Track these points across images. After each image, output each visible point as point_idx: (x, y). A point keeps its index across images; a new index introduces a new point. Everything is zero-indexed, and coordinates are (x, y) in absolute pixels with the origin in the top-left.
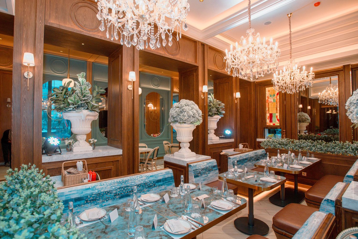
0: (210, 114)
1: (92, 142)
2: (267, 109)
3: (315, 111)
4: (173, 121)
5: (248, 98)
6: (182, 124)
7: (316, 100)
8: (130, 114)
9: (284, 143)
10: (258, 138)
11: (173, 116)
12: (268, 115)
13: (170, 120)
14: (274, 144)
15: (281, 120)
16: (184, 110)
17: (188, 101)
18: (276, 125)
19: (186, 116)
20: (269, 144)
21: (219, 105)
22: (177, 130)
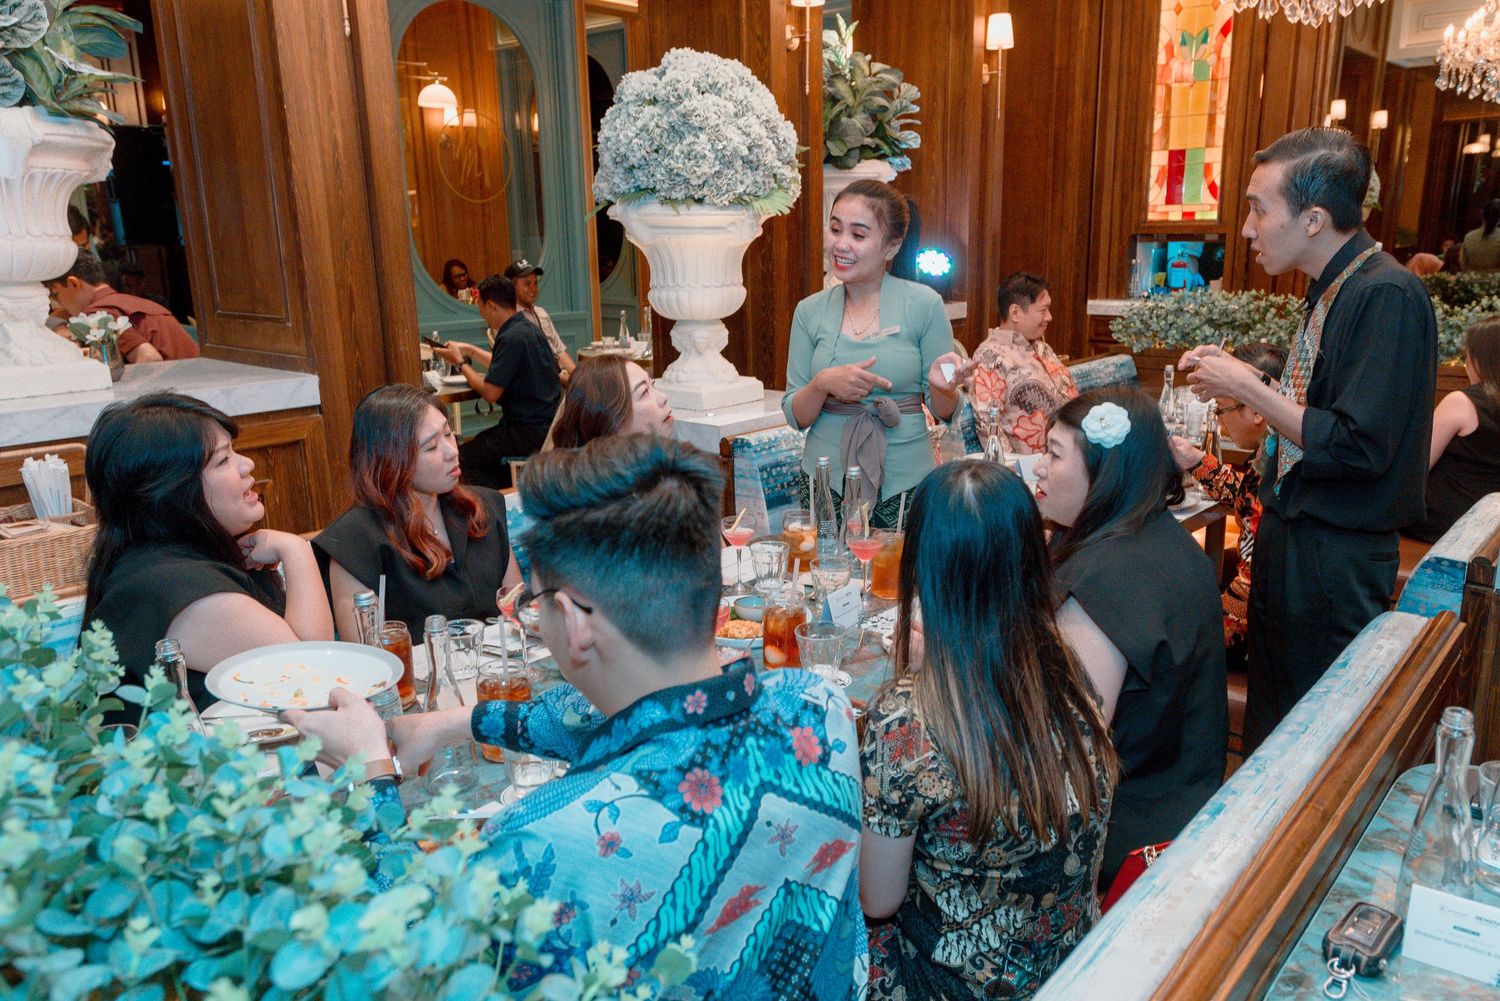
0: (836, 150)
1: (96, 335)
2: (1158, 124)
3: (1405, 137)
4: (624, 187)
5: (1052, 56)
6: (682, 209)
7: (1420, 75)
8: (340, 140)
9: (1238, 315)
10: (1094, 297)
11: (625, 157)
12: (1159, 160)
13: (603, 185)
14: (1180, 322)
15: (1227, 187)
16: (695, 121)
17: (709, 59)
18: (1198, 217)
19: (704, 157)
20: (1155, 327)
21: (888, 94)
22: (654, 248)
